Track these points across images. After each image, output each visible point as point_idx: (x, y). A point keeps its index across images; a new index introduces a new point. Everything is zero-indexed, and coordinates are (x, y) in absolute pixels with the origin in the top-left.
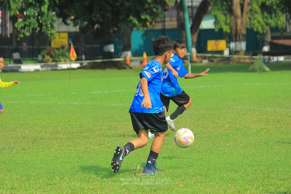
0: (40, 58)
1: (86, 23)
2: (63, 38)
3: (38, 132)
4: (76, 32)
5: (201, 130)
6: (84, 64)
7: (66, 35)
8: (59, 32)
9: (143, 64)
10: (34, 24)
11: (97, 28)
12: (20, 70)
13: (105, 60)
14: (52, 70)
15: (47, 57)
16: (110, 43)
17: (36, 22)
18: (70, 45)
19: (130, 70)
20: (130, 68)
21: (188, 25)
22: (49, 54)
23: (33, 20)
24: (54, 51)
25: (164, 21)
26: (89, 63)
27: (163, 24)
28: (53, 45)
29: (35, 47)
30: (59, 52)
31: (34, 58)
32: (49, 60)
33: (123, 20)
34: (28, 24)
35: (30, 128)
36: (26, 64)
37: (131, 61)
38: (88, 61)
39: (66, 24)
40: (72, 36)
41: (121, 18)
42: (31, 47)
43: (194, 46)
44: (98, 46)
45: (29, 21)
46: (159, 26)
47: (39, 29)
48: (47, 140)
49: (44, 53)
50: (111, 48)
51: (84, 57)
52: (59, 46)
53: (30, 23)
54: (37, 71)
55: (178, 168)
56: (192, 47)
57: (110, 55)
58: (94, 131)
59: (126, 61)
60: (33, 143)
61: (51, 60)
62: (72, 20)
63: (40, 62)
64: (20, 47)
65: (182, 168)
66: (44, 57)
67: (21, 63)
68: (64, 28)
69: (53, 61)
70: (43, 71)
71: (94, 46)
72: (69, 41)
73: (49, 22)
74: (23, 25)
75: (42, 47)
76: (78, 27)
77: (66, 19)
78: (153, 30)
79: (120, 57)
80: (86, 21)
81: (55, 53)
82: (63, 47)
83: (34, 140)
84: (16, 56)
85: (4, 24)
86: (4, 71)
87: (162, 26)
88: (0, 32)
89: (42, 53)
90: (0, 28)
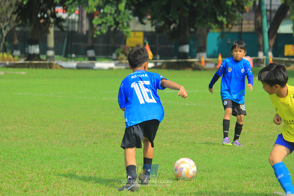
0: (114, 56)
1: (163, 23)
2: (138, 37)
3: (110, 128)
4: (151, 32)
5: (274, 133)
6: (159, 64)
7: (141, 34)
8: (134, 31)
9: (218, 66)
10: (111, 22)
11: (174, 28)
12: (94, 67)
13: (180, 60)
15: (122, 56)
16: (185, 43)
17: (112, 20)
18: (145, 44)
19: (205, 72)
20: (205, 70)
21: (266, 28)
22: (123, 52)
23: (110, 18)
25: (242, 24)
26: (163, 63)
27: (240, 26)
28: (128, 44)
29: (110, 45)
31: (109, 56)
33: (199, 21)
34: (105, 21)
35: (101, 124)
36: (100, 61)
37: (206, 62)
38: (162, 61)
39: (142, 23)
40: (147, 35)
41: (197, 19)
42: (106, 45)
43: (271, 50)
44: (173, 46)
45: (106, 18)
46: (235, 29)
47: (114, 26)
48: (118, 136)
49: (119, 52)
50: (186, 49)
51: (158, 57)
52: (133, 45)
53: (107, 20)
54: (111, 69)
56: (269, 50)
57: (185, 55)
58: (165, 129)
59: (200, 62)
60: (104, 138)
61: (125, 58)
62: (149, 20)
63: (114, 60)
64: (95, 45)
65: (253, 168)
66: (118, 55)
67: (96, 60)
68: (140, 27)
70: (117, 70)
71: (169, 46)
72: (144, 40)
73: (125, 21)
74: (100, 22)
75: (117, 45)
76: (154, 27)
77: (143, 18)
78: (229, 33)
80: (163, 21)
83: (106, 135)
84: (91, 53)
85: (80, 21)
86: (78, 68)
87: (239, 29)
88: (76, 29)
89: (116, 51)
90: (76, 25)
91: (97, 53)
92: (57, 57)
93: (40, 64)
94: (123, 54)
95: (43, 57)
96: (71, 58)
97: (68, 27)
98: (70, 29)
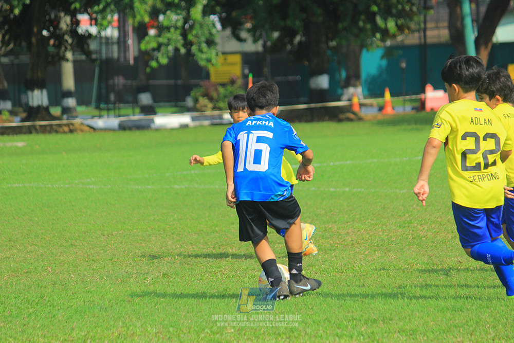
0: (189, 102)
1: (276, 35)
2: (232, 64)
3: (191, 244)
4: (257, 53)
7: (237, 59)
8: (224, 53)
9: (384, 111)
11: (300, 43)
12: (153, 126)
13: (313, 105)
14: (213, 125)
15: (203, 101)
16: (321, 72)
18: (246, 77)
19: (360, 124)
20: (360, 119)
21: (471, 35)
22: (207, 95)
24: (216, 90)
25: (425, 30)
26: (281, 111)
27: (422, 34)
28: (213, 78)
29: (179, 82)
30: (226, 90)
31: (179, 103)
32: (206, 106)
33: (345, 30)
34: (165, 41)
36: (164, 114)
37: (361, 105)
38: (282, 108)
39: (240, 39)
40: (250, 61)
41: (341, 26)
42: (172, 82)
44: (298, 78)
45: (168, 35)
46: (413, 39)
49: (198, 94)
50: (323, 82)
52: (225, 79)
53: (169, 40)
54: (184, 127)
55: (461, 310)
57: (322, 95)
59: (351, 106)
61: (210, 105)
62: (249, 31)
63: (189, 110)
64: (152, 82)
66: (196, 101)
67: (155, 113)
68: (234, 45)
69: (214, 108)
70: (195, 127)
71: (291, 78)
72: (243, 69)
73: (203, 39)
74: (155, 45)
75: (193, 82)
76: (260, 43)
78: (402, 47)
79: (339, 100)
80: (277, 31)
81: (218, 94)
82: (233, 82)
84: (145, 98)
85: (122, 39)
86: (123, 127)
87: (420, 38)
88: (115, 55)
89: (193, 94)
90: (115, 48)
91: (156, 99)
92: (81, 109)
93: (51, 126)
94: (205, 98)
95: (56, 111)
96: (108, 110)
97: (99, 52)
98: (104, 56)
